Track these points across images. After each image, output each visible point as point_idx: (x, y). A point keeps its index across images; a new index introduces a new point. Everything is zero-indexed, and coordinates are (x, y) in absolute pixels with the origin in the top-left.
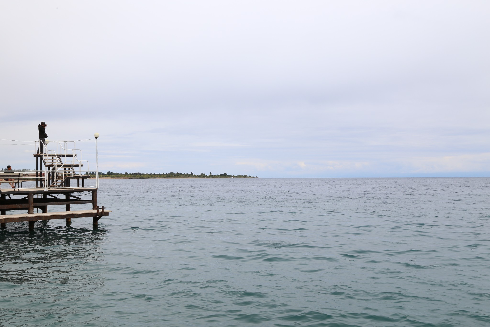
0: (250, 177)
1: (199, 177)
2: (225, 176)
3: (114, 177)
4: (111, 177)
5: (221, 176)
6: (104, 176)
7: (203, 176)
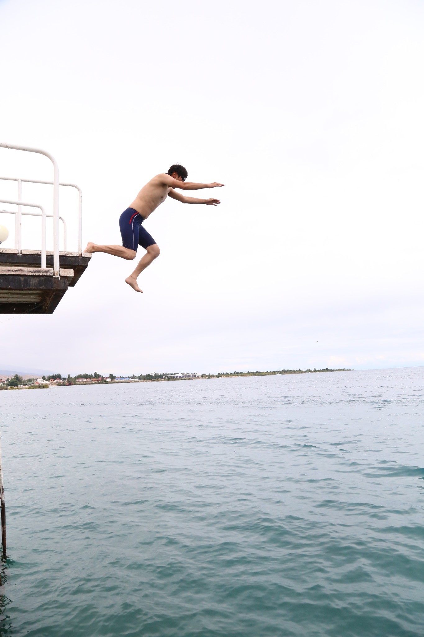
0: (347, 370)
1: (306, 372)
2: (327, 370)
3: (239, 376)
4: (237, 376)
5: (323, 370)
6: (232, 375)
7: (309, 371)
